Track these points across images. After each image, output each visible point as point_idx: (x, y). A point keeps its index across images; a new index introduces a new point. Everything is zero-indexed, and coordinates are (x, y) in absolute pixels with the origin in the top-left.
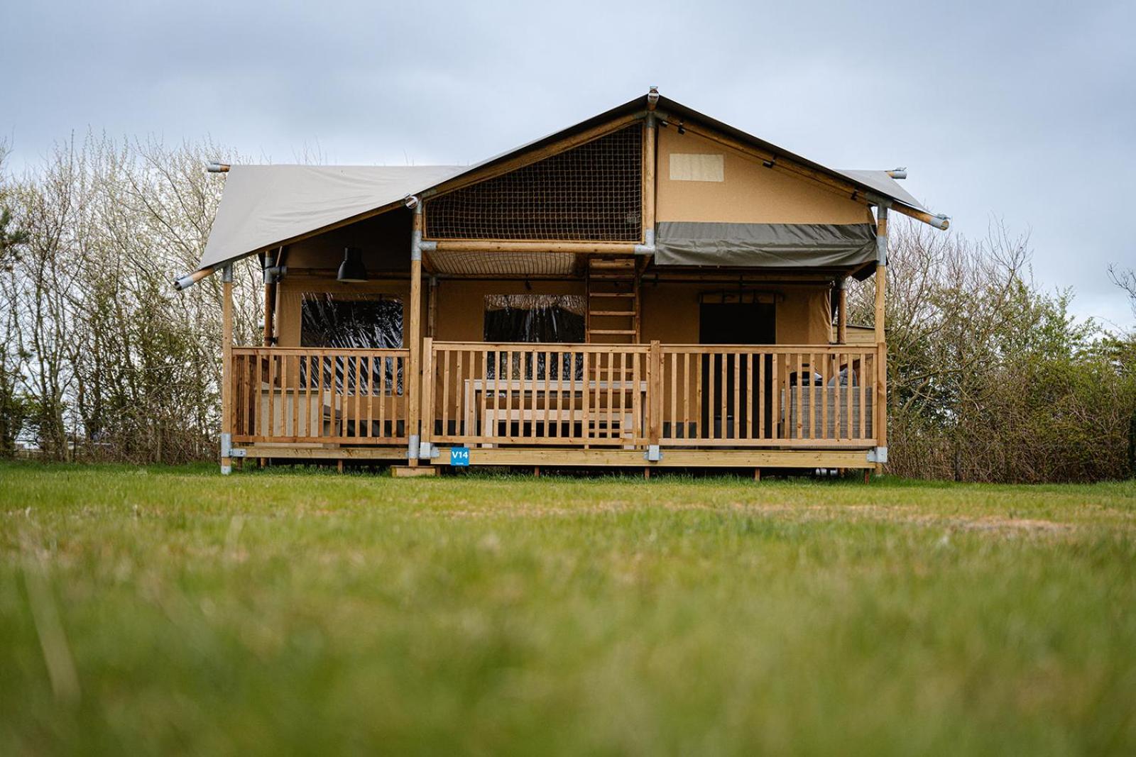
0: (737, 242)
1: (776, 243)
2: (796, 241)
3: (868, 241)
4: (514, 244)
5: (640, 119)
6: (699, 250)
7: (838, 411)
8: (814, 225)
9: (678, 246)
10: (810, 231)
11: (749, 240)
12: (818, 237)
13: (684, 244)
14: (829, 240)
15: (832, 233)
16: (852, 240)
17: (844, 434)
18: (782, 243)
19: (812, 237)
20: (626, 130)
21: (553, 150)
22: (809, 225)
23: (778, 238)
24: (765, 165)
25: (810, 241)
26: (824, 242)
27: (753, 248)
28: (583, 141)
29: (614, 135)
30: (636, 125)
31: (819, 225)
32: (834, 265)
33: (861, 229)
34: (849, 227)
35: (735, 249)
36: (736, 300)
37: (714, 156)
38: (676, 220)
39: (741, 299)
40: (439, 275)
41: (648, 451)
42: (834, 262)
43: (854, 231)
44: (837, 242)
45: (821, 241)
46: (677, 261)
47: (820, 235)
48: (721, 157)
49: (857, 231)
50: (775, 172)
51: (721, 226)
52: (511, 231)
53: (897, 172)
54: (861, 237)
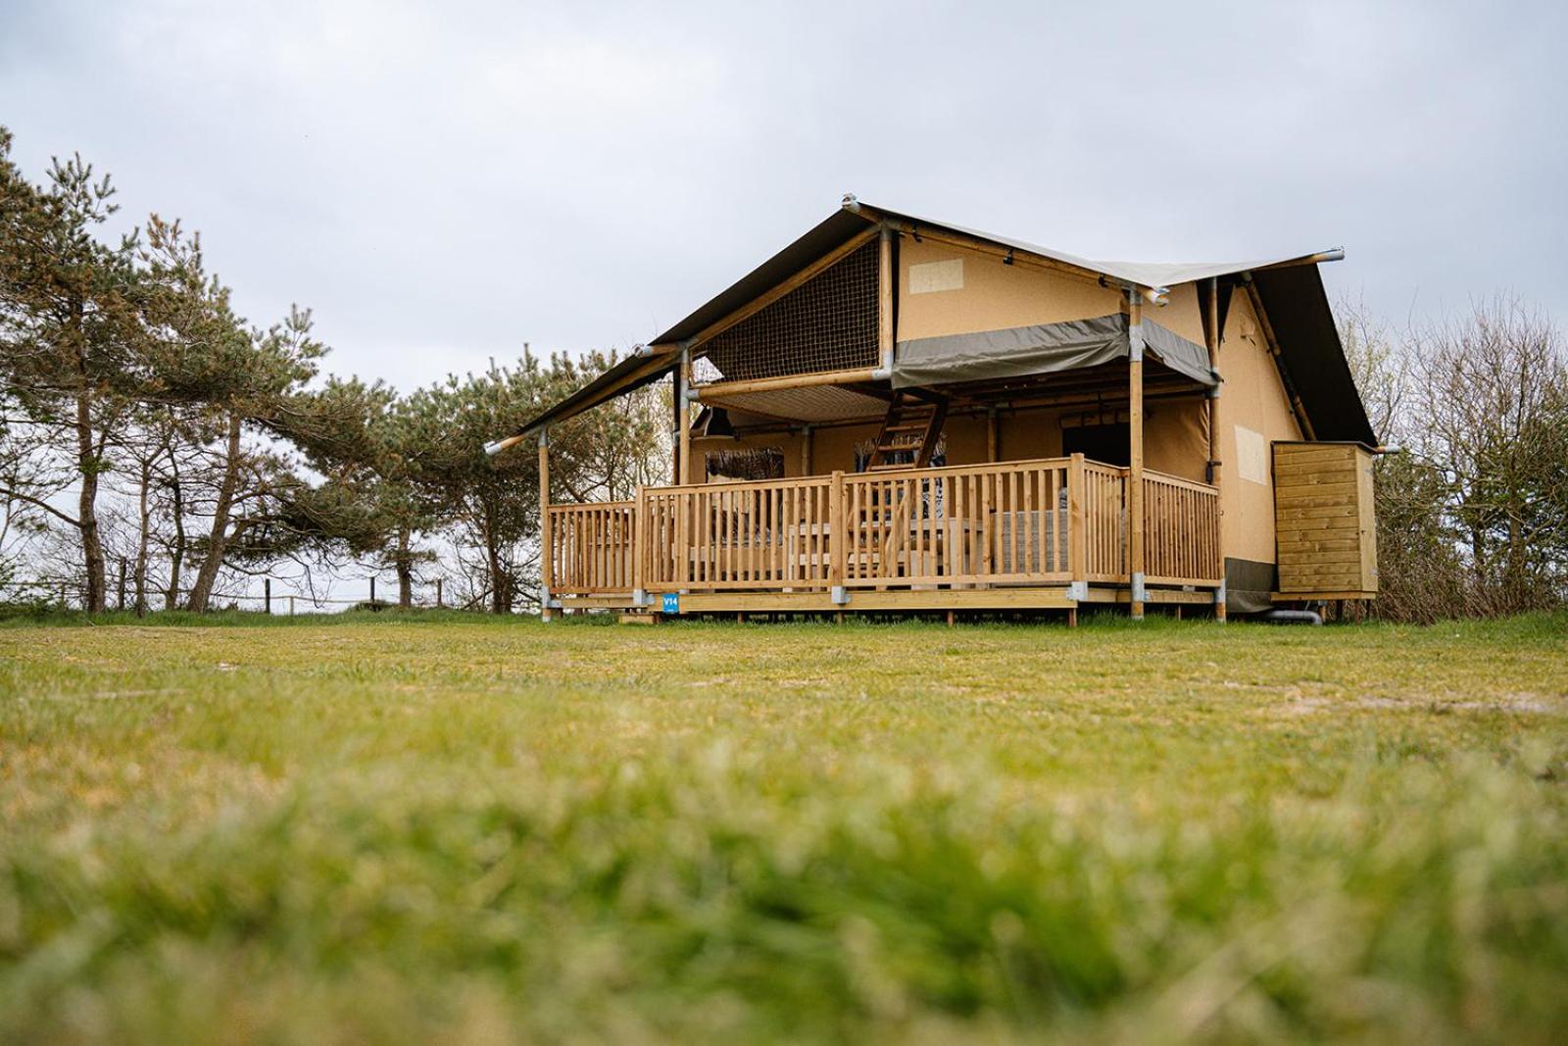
0: (973, 354)
1: (1016, 349)
2: (1039, 344)
3: (1119, 333)
4: (764, 383)
5: (875, 234)
6: (934, 367)
7: (1028, 541)
8: (1061, 324)
9: (914, 365)
10: (1056, 331)
11: (987, 350)
12: (1063, 336)
13: (921, 362)
14: (1076, 338)
15: (1079, 330)
16: (1101, 335)
17: (1035, 568)
18: (1023, 348)
19: (1056, 338)
20: (864, 248)
21: (795, 281)
22: (1056, 325)
23: (1019, 342)
24: (1005, 262)
25: (1055, 343)
26: (1071, 342)
27: (989, 359)
28: (823, 267)
29: (853, 256)
30: (873, 242)
31: (1066, 323)
32: (1079, 367)
33: (1113, 321)
34: (1100, 321)
35: (970, 362)
36: (1096, 422)
37: (953, 261)
38: (914, 338)
39: (1101, 420)
40: (811, 425)
41: (830, 593)
42: (1078, 363)
43: (1104, 324)
44: (1085, 339)
45: (1067, 341)
46: (915, 382)
47: (1066, 335)
48: (960, 261)
49: (1108, 324)
50: (1018, 269)
51: (960, 339)
52: (763, 371)
53: (1332, 253)
54: (1113, 331)
